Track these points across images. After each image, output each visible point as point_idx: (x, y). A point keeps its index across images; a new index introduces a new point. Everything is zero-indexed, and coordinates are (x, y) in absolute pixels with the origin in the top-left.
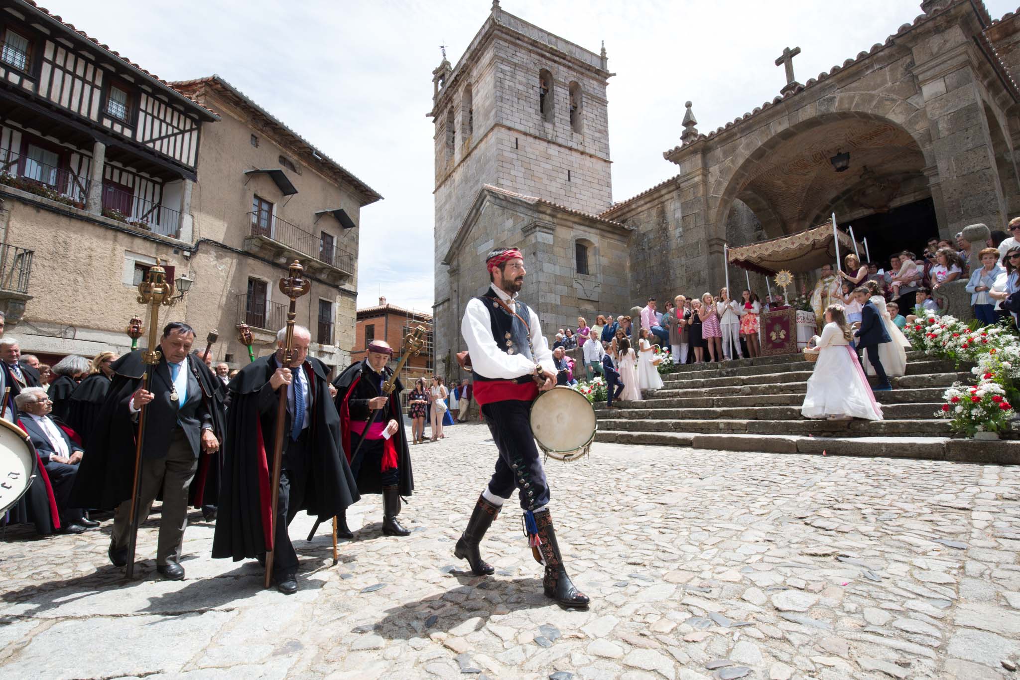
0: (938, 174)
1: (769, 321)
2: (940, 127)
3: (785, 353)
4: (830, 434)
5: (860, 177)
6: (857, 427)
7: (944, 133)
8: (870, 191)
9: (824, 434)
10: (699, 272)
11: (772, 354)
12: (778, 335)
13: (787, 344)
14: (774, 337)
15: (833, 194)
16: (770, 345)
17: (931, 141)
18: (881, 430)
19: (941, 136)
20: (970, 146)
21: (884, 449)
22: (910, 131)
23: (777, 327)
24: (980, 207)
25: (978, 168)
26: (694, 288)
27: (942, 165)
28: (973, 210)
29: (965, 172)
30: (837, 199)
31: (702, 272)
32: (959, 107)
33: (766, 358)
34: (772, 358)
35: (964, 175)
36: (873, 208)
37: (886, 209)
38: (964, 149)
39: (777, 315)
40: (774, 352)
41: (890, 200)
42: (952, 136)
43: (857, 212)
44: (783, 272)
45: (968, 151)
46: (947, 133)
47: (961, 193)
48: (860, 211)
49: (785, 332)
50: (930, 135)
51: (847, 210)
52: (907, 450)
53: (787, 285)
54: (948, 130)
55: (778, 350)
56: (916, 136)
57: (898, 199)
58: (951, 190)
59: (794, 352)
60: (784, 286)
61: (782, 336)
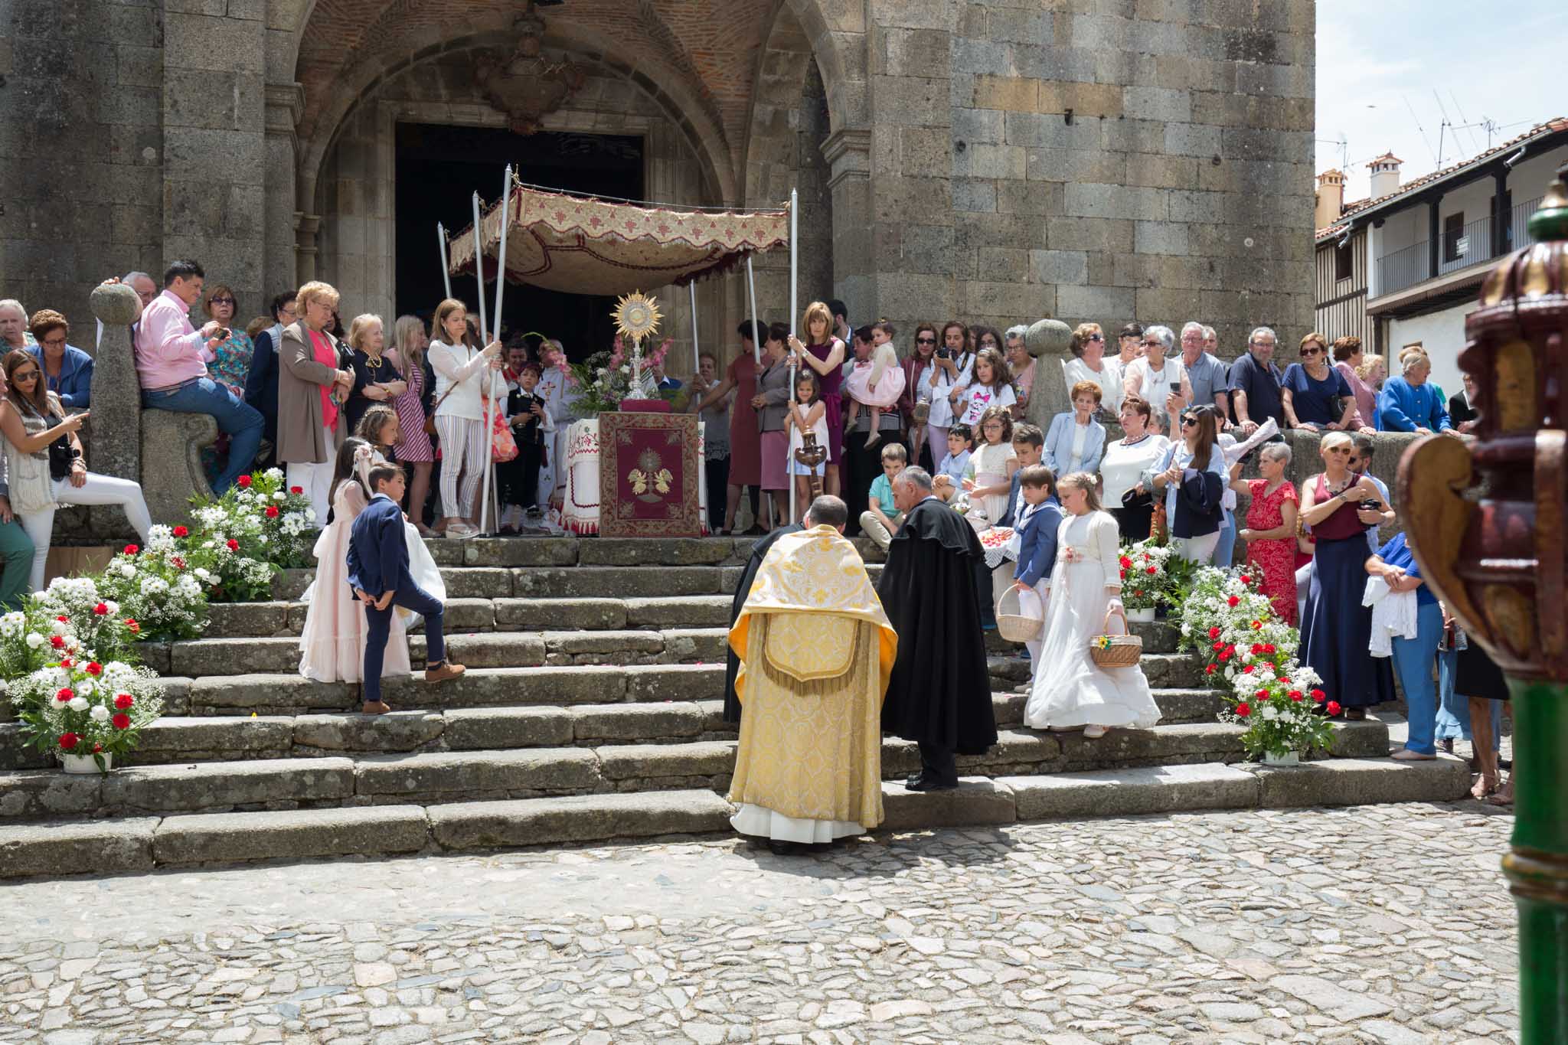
0: (867, 151)
1: (627, 439)
2: (890, 49)
3: (668, 533)
4: (1029, 767)
5: (515, 22)
6: (1079, 749)
7: (894, 69)
8: (520, 68)
9: (1018, 769)
10: (226, 188)
11: (632, 532)
12: (651, 482)
13: (673, 509)
14: (639, 487)
15: (430, 36)
16: (628, 508)
17: (864, 70)
18: (1121, 754)
19: (890, 72)
20: (930, 118)
21: (1176, 795)
22: (829, 24)
23: (650, 459)
24: (928, 255)
25: (934, 172)
26: (201, 240)
27: (882, 136)
28: (918, 256)
29: (915, 171)
30: (433, 50)
31: (236, 191)
32: (925, 25)
33: (620, 544)
34: (637, 545)
35: (912, 176)
36: (508, 112)
37: (533, 129)
38: (921, 120)
39: (650, 424)
40: (639, 529)
41: (552, 109)
42: (905, 81)
43: (466, 108)
44: (637, 297)
45: (925, 127)
46: (899, 69)
47: (904, 213)
48: (475, 108)
49: (670, 477)
50: (865, 52)
51: (443, 92)
52: (1209, 795)
53: (644, 338)
54: (903, 64)
55: (651, 523)
56: (839, 45)
57: (563, 114)
58: (890, 199)
59: (692, 535)
60: (637, 339)
61: (663, 487)
